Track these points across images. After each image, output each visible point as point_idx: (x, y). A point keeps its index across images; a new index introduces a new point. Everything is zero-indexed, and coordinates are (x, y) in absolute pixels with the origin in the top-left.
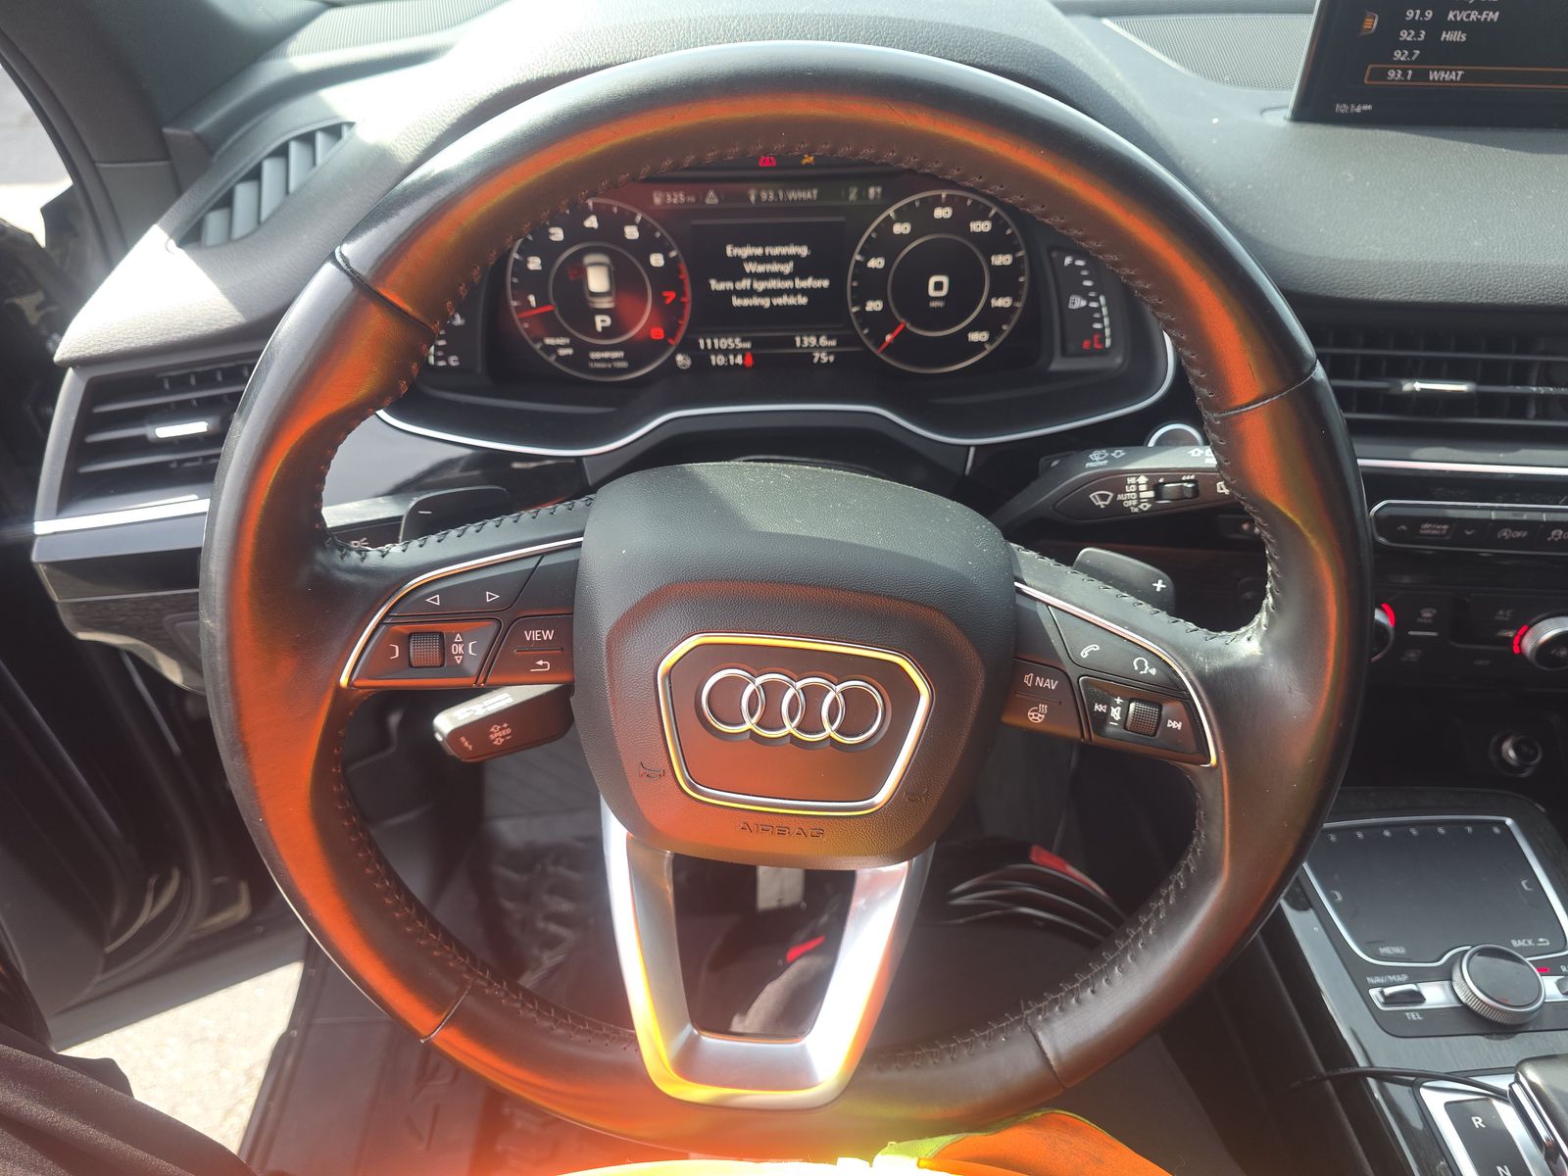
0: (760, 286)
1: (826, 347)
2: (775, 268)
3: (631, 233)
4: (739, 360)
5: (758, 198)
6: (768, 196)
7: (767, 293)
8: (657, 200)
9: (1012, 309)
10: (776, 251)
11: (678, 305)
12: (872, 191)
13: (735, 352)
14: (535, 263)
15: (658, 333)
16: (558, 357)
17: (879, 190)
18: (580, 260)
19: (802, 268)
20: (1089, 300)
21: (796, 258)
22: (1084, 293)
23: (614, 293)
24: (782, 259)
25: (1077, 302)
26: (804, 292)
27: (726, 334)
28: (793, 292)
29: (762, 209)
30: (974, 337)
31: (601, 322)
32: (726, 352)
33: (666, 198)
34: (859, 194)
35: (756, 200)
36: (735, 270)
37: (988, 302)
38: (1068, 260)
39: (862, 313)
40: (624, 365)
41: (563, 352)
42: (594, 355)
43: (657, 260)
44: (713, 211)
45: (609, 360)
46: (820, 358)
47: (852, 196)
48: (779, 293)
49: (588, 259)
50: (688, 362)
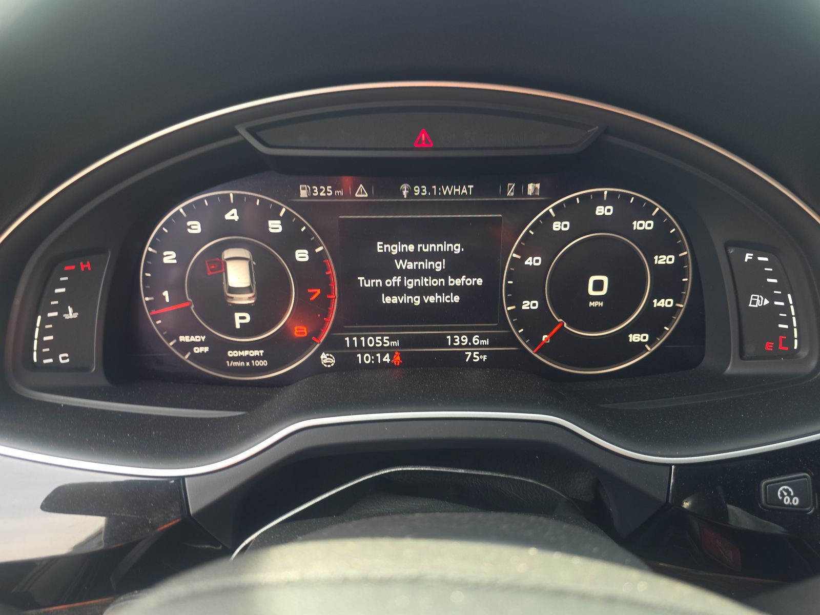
0: (410, 284)
1: (479, 346)
2: (426, 265)
3: (275, 226)
4: (387, 359)
5: (411, 193)
6: (421, 191)
7: (417, 291)
8: (303, 194)
9: (675, 309)
10: (427, 248)
11: (324, 303)
12: (531, 187)
13: (383, 351)
14: (170, 258)
15: (300, 331)
16: (193, 354)
17: (538, 186)
18: (220, 255)
19: (455, 266)
20: (772, 298)
21: (449, 255)
22: (767, 291)
23: (254, 290)
24: (434, 256)
25: (759, 301)
26: (456, 290)
27: (374, 332)
28: (445, 290)
29: (415, 205)
30: (634, 338)
31: (241, 319)
32: (373, 351)
33: (312, 191)
34: (517, 191)
35: (408, 195)
36: (385, 266)
37: (650, 302)
38: (748, 257)
39: (518, 313)
40: (264, 363)
41: (198, 350)
42: (231, 354)
43: (302, 255)
44: (362, 206)
45: (248, 358)
46: (472, 357)
47: (510, 193)
48: (431, 291)
49: (228, 254)
50: (333, 361)
